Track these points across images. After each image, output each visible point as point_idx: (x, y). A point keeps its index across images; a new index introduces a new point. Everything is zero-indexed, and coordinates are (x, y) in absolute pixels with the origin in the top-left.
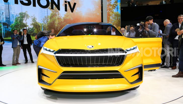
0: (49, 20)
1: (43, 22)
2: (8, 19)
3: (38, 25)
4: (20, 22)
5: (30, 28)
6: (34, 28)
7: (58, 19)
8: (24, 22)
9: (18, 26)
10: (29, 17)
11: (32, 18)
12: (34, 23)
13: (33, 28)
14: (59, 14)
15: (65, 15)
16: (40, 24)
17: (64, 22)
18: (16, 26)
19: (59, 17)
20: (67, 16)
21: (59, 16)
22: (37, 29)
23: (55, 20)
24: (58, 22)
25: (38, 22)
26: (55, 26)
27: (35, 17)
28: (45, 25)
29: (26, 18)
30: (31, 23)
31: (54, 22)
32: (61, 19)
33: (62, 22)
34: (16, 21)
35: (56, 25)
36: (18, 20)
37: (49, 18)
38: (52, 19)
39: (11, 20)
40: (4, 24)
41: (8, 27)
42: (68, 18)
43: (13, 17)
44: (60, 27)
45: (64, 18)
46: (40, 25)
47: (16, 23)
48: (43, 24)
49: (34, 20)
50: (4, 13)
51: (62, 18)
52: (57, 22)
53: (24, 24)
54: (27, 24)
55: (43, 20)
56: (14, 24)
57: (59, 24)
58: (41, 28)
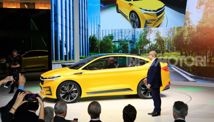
0: (176, 33)
1: (167, 36)
2: (134, 36)
3: (162, 40)
4: (144, 38)
5: (153, 45)
6: (158, 44)
7: (189, 28)
8: (148, 38)
9: (142, 42)
10: (153, 31)
11: (156, 32)
12: (157, 38)
13: (156, 43)
14: (189, 22)
15: (199, 22)
16: (165, 38)
17: (197, 32)
18: (140, 43)
19: (190, 26)
20: (203, 23)
21: (191, 24)
22: (161, 45)
23: (184, 31)
24: (188, 34)
25: (161, 37)
26: (183, 39)
27: (159, 31)
28: (171, 39)
29: (149, 33)
30: (155, 38)
31: (182, 34)
32: (194, 29)
33: (194, 33)
34: (140, 38)
35: (185, 38)
36: (142, 36)
37: (176, 29)
38: (180, 30)
39: (136, 37)
40: (131, 42)
41: (133, 45)
42: (204, 25)
43: (138, 34)
44: (191, 40)
45: (197, 27)
46: (164, 40)
47: (141, 40)
48: (167, 38)
49: (158, 34)
50: (131, 31)
51: (195, 27)
52: (186, 34)
53: (147, 40)
54: (150, 40)
55: (168, 33)
56: (138, 41)
57: (189, 35)
58: (165, 43)
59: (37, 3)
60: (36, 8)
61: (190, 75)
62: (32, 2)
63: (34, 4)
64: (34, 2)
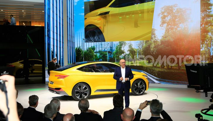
0: (144, 45)
1: (138, 48)
2: (111, 48)
3: (134, 51)
4: (119, 49)
5: (127, 54)
7: (154, 42)
8: (122, 49)
9: (118, 53)
10: (126, 44)
11: (129, 44)
12: (130, 49)
13: (129, 53)
14: (155, 37)
15: (162, 36)
16: (136, 49)
17: (161, 44)
18: (117, 53)
19: (155, 40)
20: (165, 37)
21: (156, 38)
22: (133, 54)
23: (151, 44)
24: (154, 46)
25: (133, 48)
26: (150, 50)
27: (131, 44)
28: (141, 50)
29: (124, 45)
30: (128, 49)
31: (149, 46)
32: (158, 42)
33: (158, 45)
34: (117, 49)
35: (152, 49)
36: (118, 48)
37: (144, 42)
38: (148, 43)
39: (113, 49)
40: (109, 52)
41: (111, 55)
42: (167, 39)
43: (115, 46)
44: (156, 51)
45: (161, 40)
46: (135, 50)
47: (117, 51)
48: (138, 49)
49: (130, 46)
50: (109, 44)
51: (159, 41)
52: (153, 46)
53: (122, 51)
54: (125, 51)
55: (138, 45)
56: (115, 51)
57: (155, 47)
58: (136, 53)
59: (33, 22)
60: (32, 25)
61: (156, 79)
62: (29, 21)
63: (30, 22)
64: (30, 21)
